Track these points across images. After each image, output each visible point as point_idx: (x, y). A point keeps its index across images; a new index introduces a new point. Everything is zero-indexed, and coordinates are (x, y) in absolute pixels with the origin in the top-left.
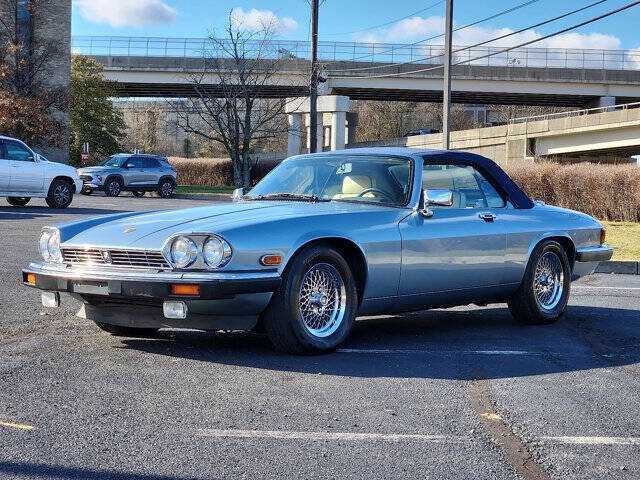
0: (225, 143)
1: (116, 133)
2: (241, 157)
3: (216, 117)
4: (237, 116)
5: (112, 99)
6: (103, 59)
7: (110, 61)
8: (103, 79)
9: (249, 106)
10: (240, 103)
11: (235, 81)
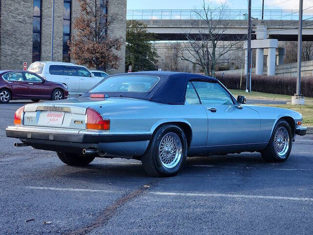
0: (202, 66)
1: (153, 59)
2: (210, 73)
3: (197, 52)
4: (208, 51)
5: (152, 42)
6: (148, 21)
7: (152, 22)
8: (147, 32)
9: (215, 46)
10: (210, 43)
11: (207, 32)
